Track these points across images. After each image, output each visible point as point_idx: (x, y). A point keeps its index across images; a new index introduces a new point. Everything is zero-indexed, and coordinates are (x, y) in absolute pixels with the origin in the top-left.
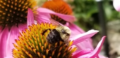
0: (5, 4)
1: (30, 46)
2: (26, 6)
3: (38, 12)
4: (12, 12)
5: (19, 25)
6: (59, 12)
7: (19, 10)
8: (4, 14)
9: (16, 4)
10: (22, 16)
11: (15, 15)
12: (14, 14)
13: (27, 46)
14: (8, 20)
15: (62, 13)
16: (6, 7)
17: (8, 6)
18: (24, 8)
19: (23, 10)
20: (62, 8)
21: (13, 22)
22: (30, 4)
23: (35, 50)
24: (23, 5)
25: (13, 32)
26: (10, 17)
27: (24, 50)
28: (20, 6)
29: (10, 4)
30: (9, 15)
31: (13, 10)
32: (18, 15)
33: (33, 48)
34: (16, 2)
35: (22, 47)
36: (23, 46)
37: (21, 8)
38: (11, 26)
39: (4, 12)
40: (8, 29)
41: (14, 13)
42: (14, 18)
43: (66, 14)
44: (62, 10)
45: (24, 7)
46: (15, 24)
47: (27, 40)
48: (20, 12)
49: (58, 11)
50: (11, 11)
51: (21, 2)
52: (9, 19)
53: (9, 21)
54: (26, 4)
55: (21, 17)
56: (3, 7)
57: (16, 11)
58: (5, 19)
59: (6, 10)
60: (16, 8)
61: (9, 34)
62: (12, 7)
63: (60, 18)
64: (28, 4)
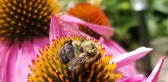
0: (14, 8)
1: (54, 70)
2: (45, 12)
3: (62, 21)
4: (25, 21)
5: (35, 39)
6: (91, 22)
7: (35, 17)
8: (13, 22)
9: (30, 9)
10: (39, 26)
11: (29, 25)
12: (28, 23)
13: (50, 70)
14: (18, 32)
15: (94, 23)
16: (16, 12)
17: (19, 11)
18: (42, 15)
19: (40, 17)
20: (94, 16)
21: (25, 35)
22: (50, 10)
23: (61, 76)
24: (40, 10)
25: (26, 49)
26: (22, 27)
27: (46, 76)
28: (36, 11)
29: (22, 9)
30: (20, 25)
31: (26, 17)
32: (33, 24)
33: (58, 73)
34: (31, 6)
35: (43, 72)
36: (44, 69)
37: (38, 15)
38: (23, 41)
39: (13, 20)
40: (18, 45)
41: (28, 21)
42: (26, 29)
43: (101, 24)
44: (94, 20)
45: (42, 13)
46: (28, 38)
47: (51, 61)
48: (36, 20)
49: (89, 20)
50: (23, 19)
51: (38, 6)
52: (20, 31)
53: (21, 33)
54: (45, 8)
55: (38, 28)
56: (12, 13)
57: (31, 19)
58: (15, 31)
59: (16, 17)
60: (30, 15)
61: (20, 52)
62: (24, 13)
63: (92, 31)
64: (48, 9)
